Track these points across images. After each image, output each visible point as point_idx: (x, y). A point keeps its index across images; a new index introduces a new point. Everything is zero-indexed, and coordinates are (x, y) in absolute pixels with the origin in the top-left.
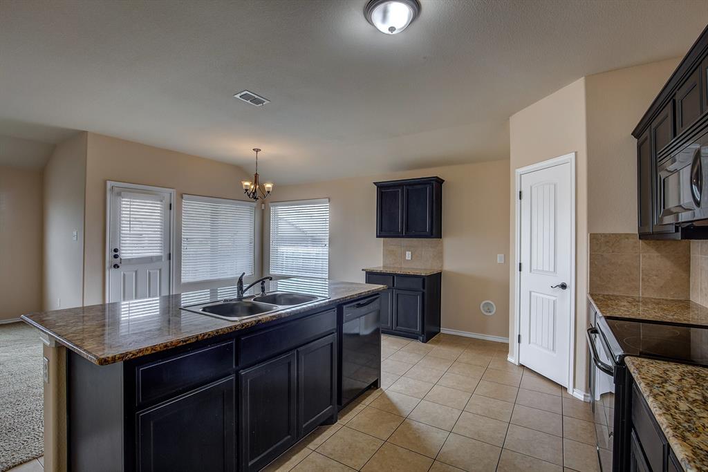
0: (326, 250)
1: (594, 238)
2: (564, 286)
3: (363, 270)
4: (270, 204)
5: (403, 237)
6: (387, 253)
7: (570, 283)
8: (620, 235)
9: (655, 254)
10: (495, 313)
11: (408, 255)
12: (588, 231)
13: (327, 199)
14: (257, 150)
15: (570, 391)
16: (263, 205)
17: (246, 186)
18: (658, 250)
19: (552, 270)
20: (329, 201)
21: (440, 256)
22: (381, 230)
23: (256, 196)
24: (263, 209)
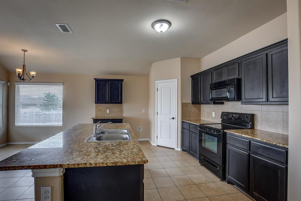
0: (61, 112)
1: (182, 104)
2: (173, 118)
3: (92, 118)
4: (15, 83)
5: (108, 103)
6: (97, 110)
7: (176, 117)
8: (188, 103)
9: (194, 108)
10: (142, 130)
11: (108, 111)
12: (181, 102)
13: (62, 84)
14: (25, 51)
15: (176, 149)
16: (9, 83)
17: (19, 71)
18: (195, 107)
19: (169, 113)
20: (63, 85)
21: (121, 111)
22: (98, 100)
23: (24, 79)
24: (8, 85)
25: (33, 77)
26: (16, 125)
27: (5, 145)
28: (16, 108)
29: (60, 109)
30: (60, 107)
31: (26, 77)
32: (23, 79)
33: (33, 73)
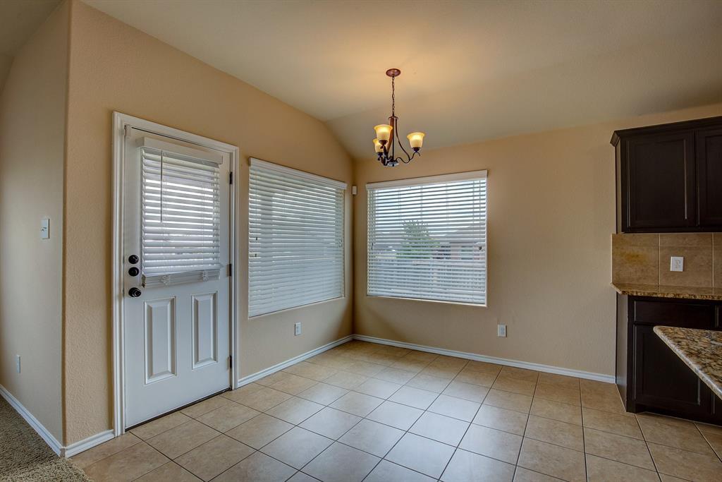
4: (367, 186)
6: (623, 260)
11: (677, 264)
13: (486, 172)
14: (393, 73)
16: (355, 188)
20: (487, 176)
23: (393, 157)
24: (354, 193)
25: (416, 149)
26: (368, 292)
27: (345, 341)
28: (368, 251)
29: (480, 252)
30: (480, 248)
31: (398, 152)
32: (393, 160)
33: (416, 138)
